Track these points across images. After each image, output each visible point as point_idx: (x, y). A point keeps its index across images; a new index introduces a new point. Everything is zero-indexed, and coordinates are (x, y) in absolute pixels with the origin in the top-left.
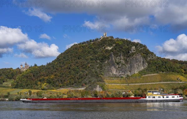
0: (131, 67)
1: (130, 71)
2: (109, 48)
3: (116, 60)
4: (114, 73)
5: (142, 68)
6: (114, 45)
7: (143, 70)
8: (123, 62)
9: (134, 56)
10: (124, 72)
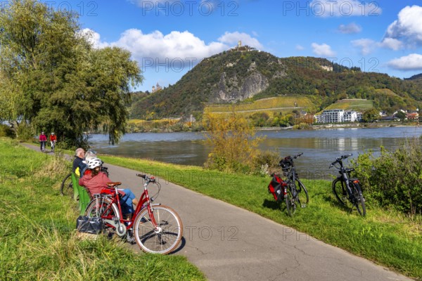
0: (245, 90)
1: (243, 96)
2: (231, 65)
3: (227, 82)
4: (224, 98)
5: (260, 90)
6: (238, 60)
7: (260, 94)
8: (236, 84)
9: (251, 75)
10: (235, 96)
